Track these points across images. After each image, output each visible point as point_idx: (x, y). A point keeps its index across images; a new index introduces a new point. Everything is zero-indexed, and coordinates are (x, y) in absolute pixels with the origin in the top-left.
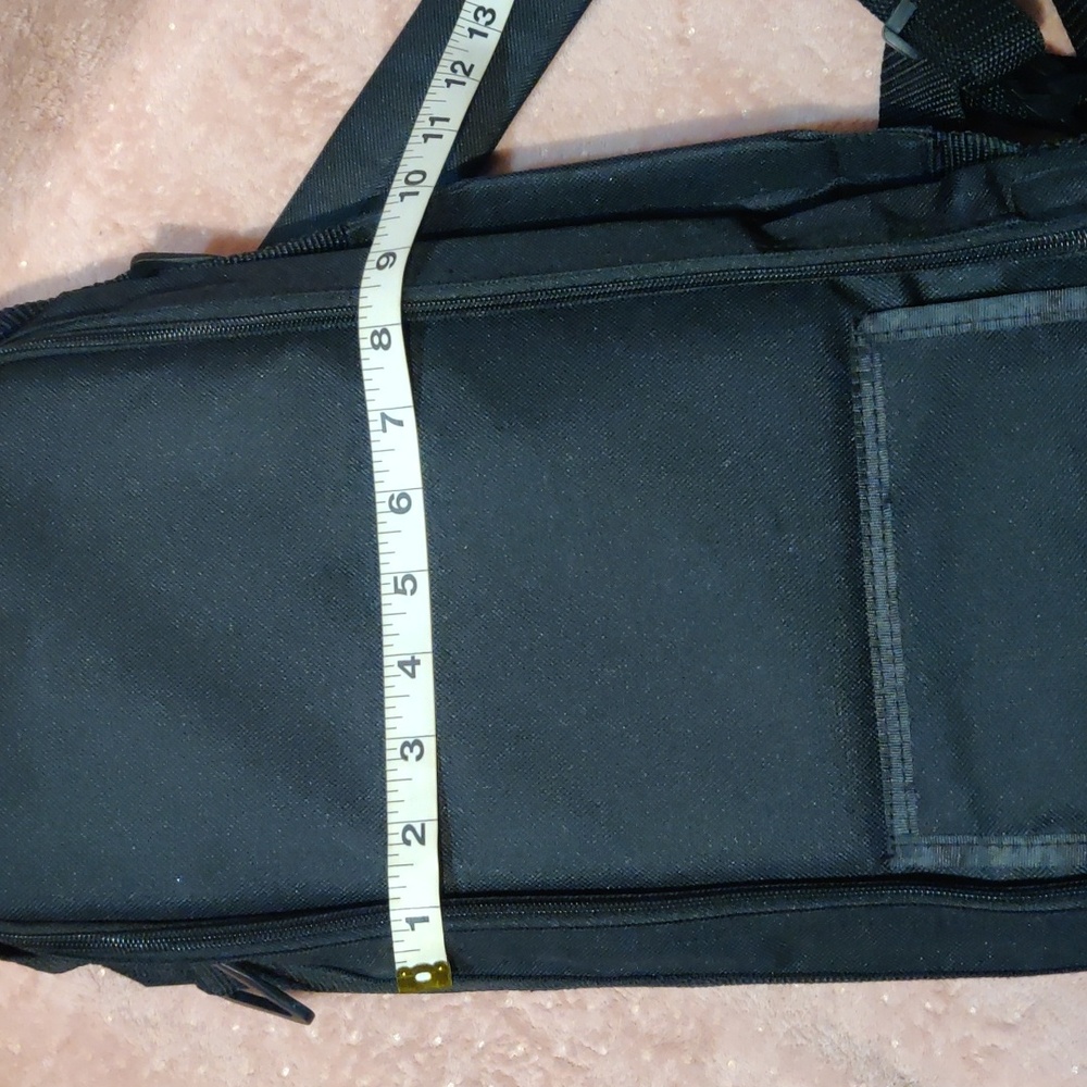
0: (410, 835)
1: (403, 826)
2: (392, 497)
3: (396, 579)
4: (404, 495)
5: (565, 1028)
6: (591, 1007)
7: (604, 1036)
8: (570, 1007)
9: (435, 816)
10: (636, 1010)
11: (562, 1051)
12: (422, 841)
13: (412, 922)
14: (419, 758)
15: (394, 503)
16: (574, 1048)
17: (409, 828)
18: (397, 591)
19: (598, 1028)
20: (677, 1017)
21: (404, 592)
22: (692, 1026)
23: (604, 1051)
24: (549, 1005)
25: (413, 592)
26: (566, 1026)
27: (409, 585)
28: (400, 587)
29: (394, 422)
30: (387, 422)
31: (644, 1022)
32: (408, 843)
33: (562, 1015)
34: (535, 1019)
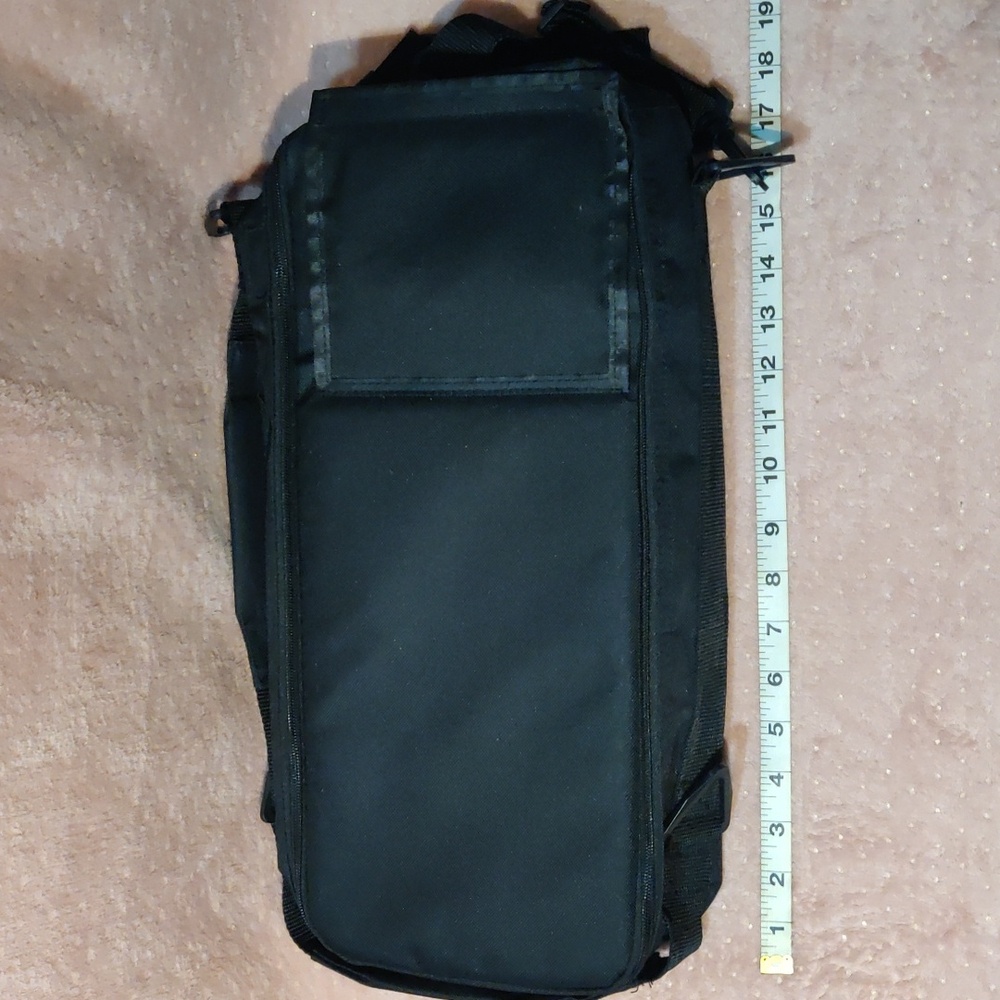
0: (774, 879)
1: (770, 874)
2: (770, 675)
3: (770, 726)
4: (777, 675)
5: (888, 964)
6: (892, 944)
7: (912, 953)
8: (882, 951)
9: (790, 870)
10: (916, 927)
11: (896, 978)
12: (782, 884)
13: (774, 929)
14: (781, 835)
15: (771, 679)
16: (901, 971)
17: (773, 875)
18: (770, 732)
19: (905, 951)
20: (940, 914)
21: (775, 733)
22: (952, 914)
23: (917, 961)
24: (870, 959)
25: (780, 734)
26: (888, 962)
27: (778, 730)
28: (772, 730)
29: (774, 629)
30: (771, 630)
31: (926, 931)
32: (773, 884)
33: (881, 959)
34: (868, 971)
